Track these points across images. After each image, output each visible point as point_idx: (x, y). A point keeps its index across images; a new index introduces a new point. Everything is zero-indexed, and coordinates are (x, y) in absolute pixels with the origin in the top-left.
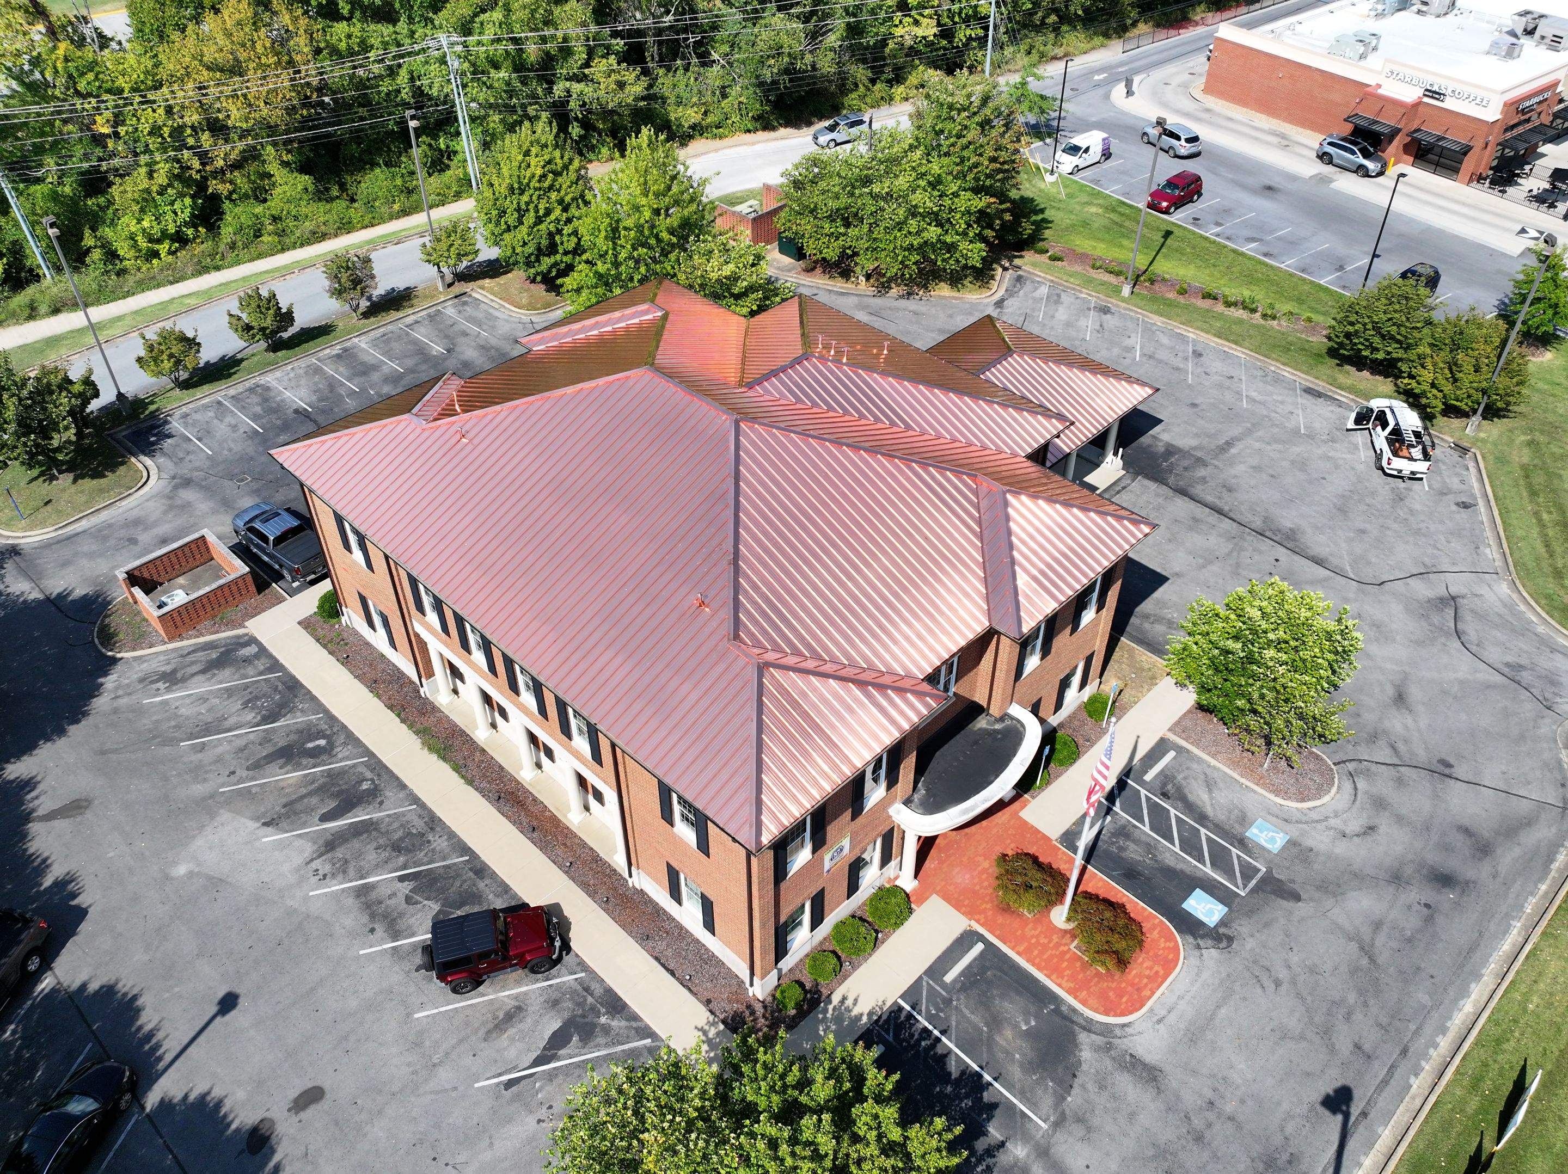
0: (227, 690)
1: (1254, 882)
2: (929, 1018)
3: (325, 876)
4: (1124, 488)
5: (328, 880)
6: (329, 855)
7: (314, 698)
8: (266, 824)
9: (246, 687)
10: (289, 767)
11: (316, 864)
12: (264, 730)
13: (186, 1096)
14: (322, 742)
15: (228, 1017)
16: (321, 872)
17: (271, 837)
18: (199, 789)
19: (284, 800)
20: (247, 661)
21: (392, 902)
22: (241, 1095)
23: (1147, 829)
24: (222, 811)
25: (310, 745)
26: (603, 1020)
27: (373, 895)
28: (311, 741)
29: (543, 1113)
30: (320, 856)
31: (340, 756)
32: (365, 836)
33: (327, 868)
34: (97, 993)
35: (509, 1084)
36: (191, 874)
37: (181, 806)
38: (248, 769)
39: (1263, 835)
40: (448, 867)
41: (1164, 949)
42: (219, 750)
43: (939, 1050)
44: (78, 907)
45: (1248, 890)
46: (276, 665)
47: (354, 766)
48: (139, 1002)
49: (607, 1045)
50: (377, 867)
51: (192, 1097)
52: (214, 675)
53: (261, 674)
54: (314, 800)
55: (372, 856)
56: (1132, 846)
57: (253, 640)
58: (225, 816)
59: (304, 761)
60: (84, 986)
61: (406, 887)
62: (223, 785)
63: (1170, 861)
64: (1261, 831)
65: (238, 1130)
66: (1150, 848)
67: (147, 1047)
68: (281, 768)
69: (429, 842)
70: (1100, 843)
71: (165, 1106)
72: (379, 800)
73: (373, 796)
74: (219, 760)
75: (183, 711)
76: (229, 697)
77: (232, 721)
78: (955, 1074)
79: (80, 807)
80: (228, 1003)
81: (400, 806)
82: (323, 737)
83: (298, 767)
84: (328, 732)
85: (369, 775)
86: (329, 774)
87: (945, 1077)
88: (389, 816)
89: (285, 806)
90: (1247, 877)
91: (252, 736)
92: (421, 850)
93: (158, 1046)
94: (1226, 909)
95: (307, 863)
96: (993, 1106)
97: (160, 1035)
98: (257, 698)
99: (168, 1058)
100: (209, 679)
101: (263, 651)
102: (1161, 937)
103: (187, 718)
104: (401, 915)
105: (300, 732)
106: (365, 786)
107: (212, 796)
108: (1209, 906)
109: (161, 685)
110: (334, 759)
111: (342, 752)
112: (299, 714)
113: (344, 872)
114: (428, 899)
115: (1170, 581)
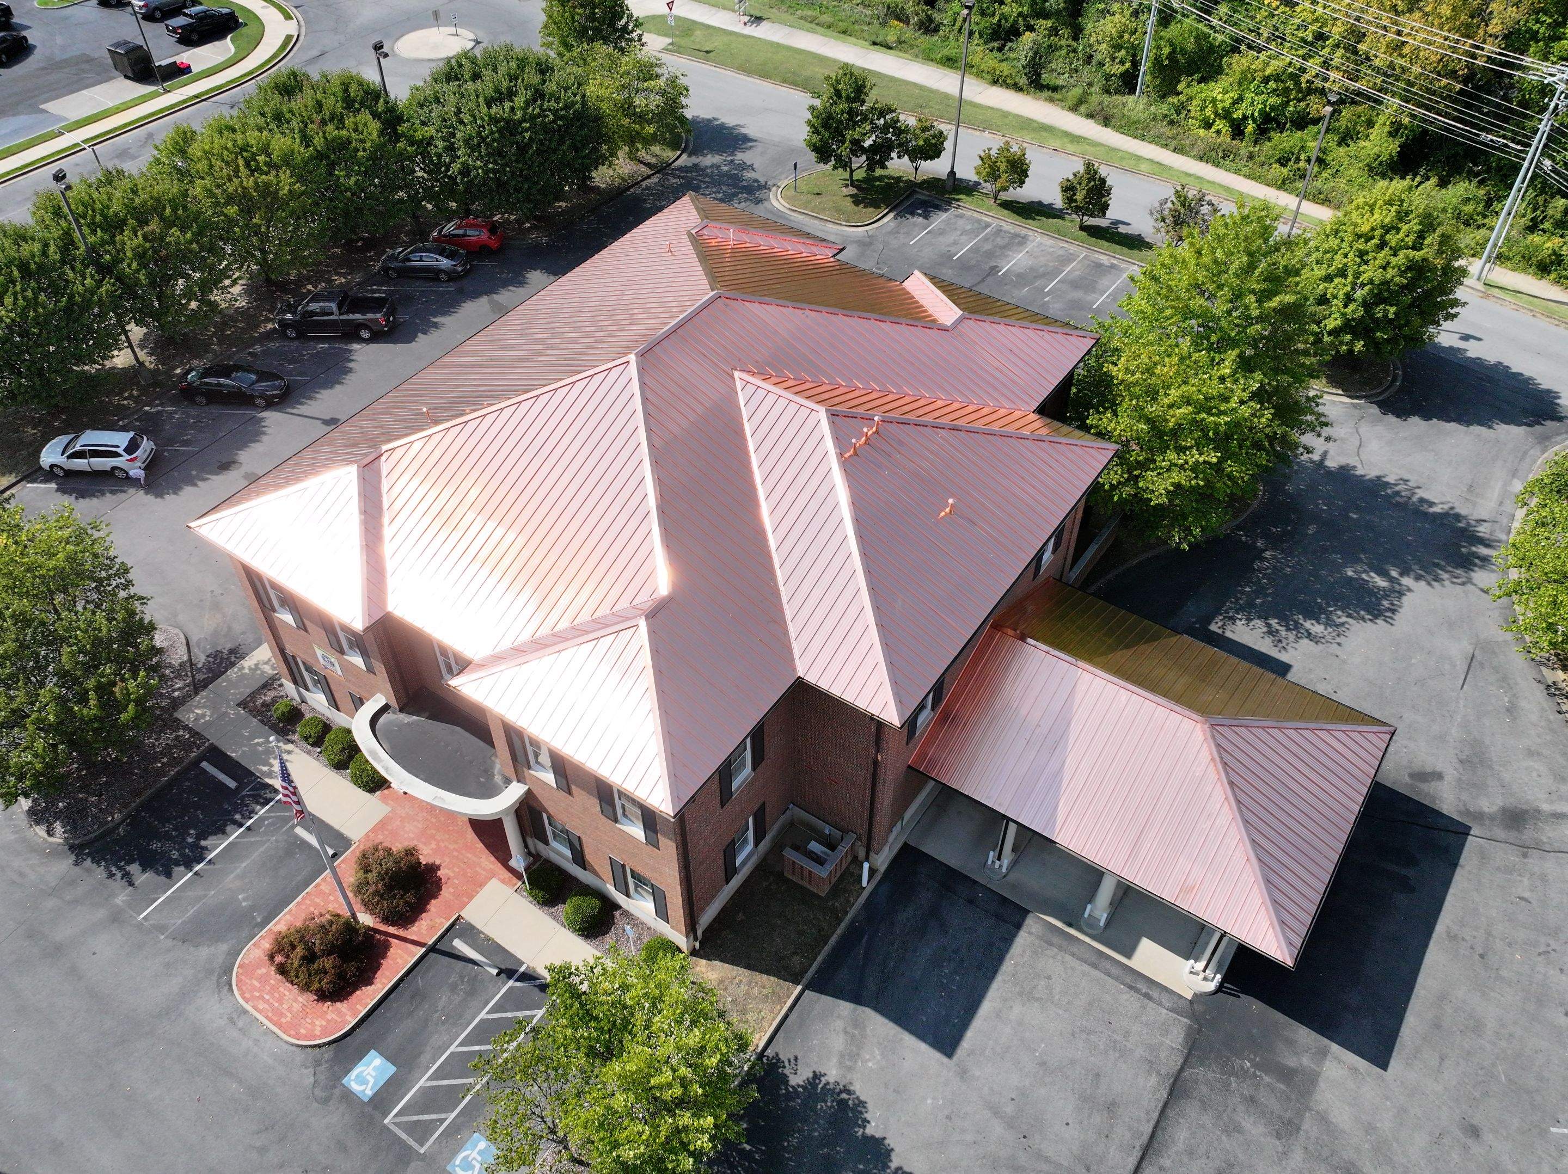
1: (404, 1136)
2: (262, 819)
4: (1147, 996)
13: (265, 427)
15: (320, 425)
22: (261, 449)
23: (483, 1015)
34: (347, 367)
39: (475, 1154)
41: (313, 1024)
43: (229, 828)
44: (415, 338)
45: (392, 1127)
48: (337, 386)
56: (457, 999)
60: (352, 361)
63: (436, 1040)
64: (480, 1153)
65: (236, 455)
66: (456, 1018)
67: (303, 400)
70: (461, 964)
71: (261, 421)
78: (203, 843)
80: (331, 422)
87: (203, 835)
90: (411, 1128)
93: (303, 404)
94: (366, 1100)
96: (169, 875)
97: (311, 402)
99: (294, 411)
102: (328, 1021)
108: (372, 1081)
115: (945, 1059)
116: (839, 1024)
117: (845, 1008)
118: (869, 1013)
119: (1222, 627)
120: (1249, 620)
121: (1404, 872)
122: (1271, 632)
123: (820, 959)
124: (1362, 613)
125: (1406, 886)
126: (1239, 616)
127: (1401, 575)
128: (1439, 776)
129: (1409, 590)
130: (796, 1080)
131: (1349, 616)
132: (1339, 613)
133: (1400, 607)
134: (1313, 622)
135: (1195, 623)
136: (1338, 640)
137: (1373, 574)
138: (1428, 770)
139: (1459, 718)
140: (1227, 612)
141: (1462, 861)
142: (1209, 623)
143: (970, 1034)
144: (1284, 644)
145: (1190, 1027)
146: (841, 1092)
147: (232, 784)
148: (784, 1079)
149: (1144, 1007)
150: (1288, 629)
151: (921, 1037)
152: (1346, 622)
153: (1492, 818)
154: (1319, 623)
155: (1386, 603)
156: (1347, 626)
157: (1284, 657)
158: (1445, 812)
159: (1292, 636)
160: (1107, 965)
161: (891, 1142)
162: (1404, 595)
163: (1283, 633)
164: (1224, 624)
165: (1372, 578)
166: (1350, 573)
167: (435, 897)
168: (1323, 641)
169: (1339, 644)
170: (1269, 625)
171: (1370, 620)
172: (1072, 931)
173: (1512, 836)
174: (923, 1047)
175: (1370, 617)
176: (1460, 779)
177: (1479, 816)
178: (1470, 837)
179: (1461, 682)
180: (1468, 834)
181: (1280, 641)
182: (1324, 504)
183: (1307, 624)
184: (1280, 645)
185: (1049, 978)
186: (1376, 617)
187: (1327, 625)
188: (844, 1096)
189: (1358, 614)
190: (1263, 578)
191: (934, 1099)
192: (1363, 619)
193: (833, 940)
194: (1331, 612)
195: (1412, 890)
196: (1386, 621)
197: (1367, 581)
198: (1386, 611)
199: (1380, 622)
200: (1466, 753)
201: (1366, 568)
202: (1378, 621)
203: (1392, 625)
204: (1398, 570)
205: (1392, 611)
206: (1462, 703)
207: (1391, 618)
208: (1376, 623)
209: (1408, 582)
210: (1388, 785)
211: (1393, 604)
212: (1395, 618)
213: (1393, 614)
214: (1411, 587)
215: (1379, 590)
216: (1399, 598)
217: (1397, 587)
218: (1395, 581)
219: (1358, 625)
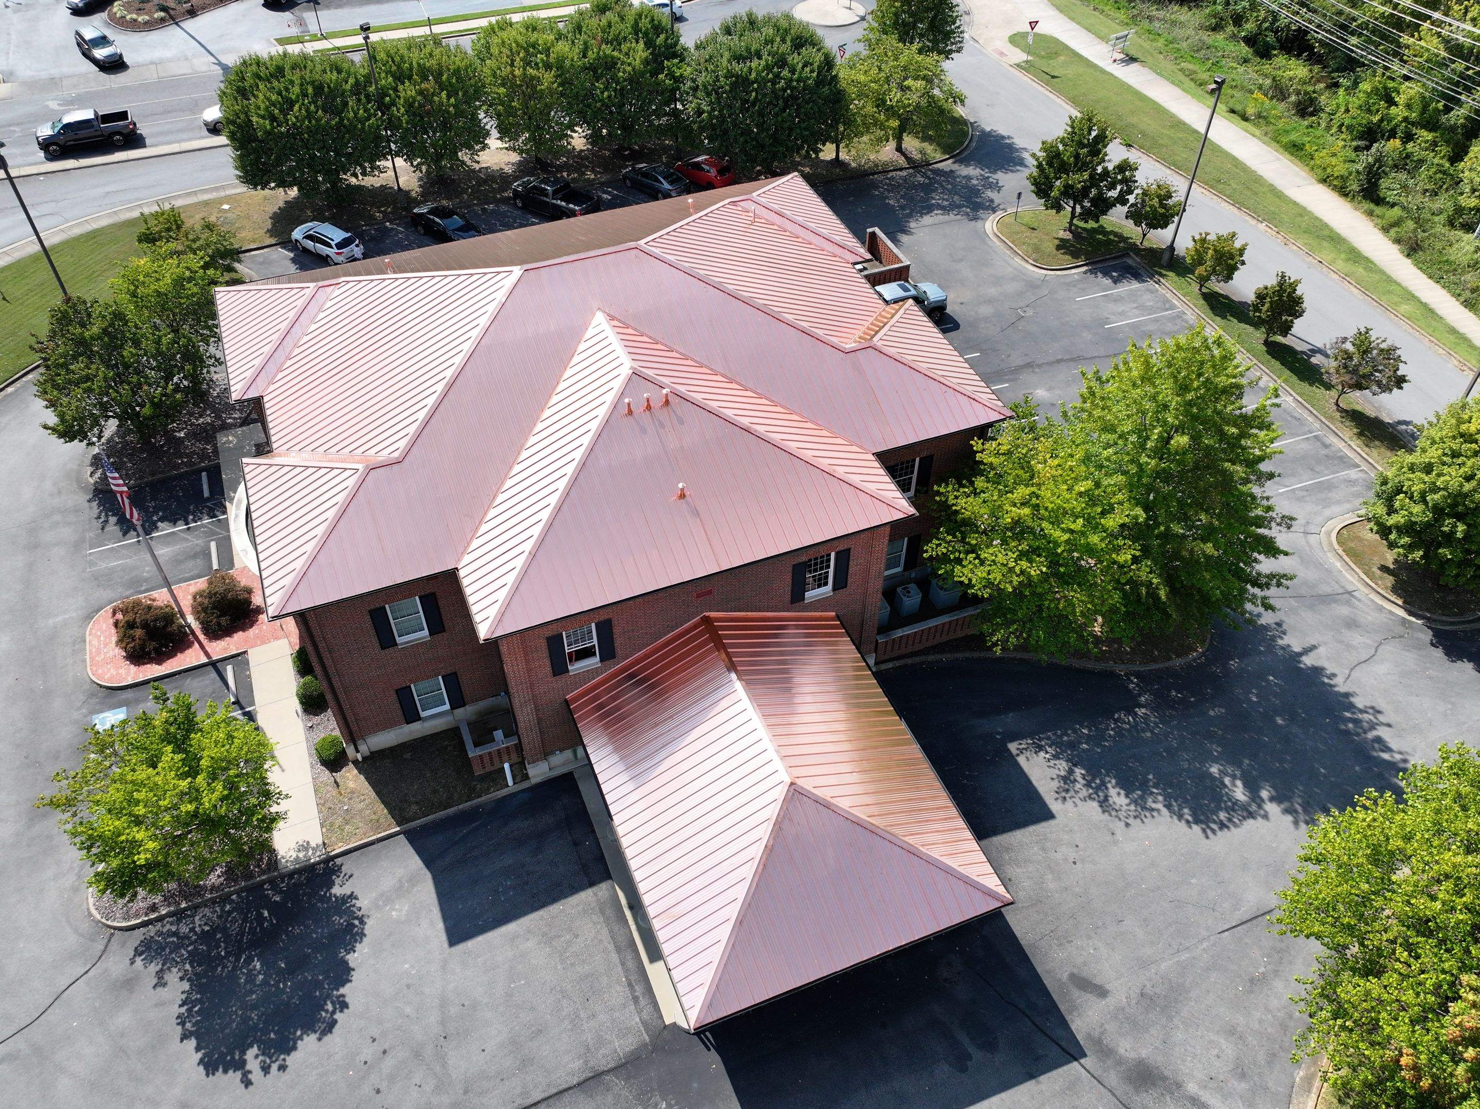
2: (203, 526)
4: (636, 999)
41: (109, 670)
43: (180, 522)
70: (220, 683)
78: (159, 524)
87: (162, 520)
96: (125, 534)
108: (109, 724)
115: (446, 945)
116: (400, 872)
117: (415, 862)
118: (428, 876)
119: (1021, 751)
120: (1056, 757)
121: (971, 1049)
122: (1067, 779)
123: (431, 817)
124: (1186, 811)
125: (961, 1062)
126: (1049, 749)
127: (1272, 799)
128: (1102, 992)
129: (1266, 817)
130: (337, 890)
131: (1168, 807)
132: (1160, 798)
133: (1236, 826)
134: (1122, 792)
135: (999, 733)
136: (1131, 821)
137: (1239, 783)
138: (1098, 981)
139: (1185, 956)
140: (1040, 740)
141: (1043, 1078)
142: (1012, 741)
143: (480, 939)
144: (1067, 796)
145: (645, 1045)
146: (357, 918)
147: (206, 494)
148: (332, 884)
149: (624, 1006)
150: (1088, 785)
151: (445, 917)
152: (1158, 811)
153: (1120, 1062)
154: (1127, 796)
155: (1223, 815)
156: (1155, 814)
157: (1055, 806)
158: (1073, 1027)
159: (1084, 792)
160: (629, 956)
161: (355, 975)
162: (1254, 818)
163: (1078, 786)
164: (1026, 749)
165: (1235, 786)
166: (1214, 770)
167: (244, 630)
168: (1114, 813)
169: (1127, 825)
170: (1071, 772)
171: (1188, 822)
172: (628, 914)
173: (1123, 1089)
174: (440, 925)
175: (1190, 818)
176: (1123, 1009)
177: (1106, 1052)
178: (1075, 1064)
179: (1227, 927)
180: (1076, 1060)
181: (1067, 791)
182: (1257, 695)
183: (1113, 792)
184: (1063, 794)
185: (577, 936)
186: (1197, 821)
187: (1135, 802)
188: (356, 922)
189: (1180, 810)
190: (1112, 729)
191: (412, 966)
192: (1180, 817)
193: (451, 811)
194: (1152, 793)
195: (963, 1069)
196: (1204, 831)
197: (1225, 786)
198: (1215, 822)
199: (1196, 828)
200: (1158, 990)
201: (1238, 773)
202: (1195, 827)
203: (1207, 837)
204: (1274, 793)
205: (1222, 826)
206: (1205, 945)
207: (1214, 831)
208: (1190, 827)
209: (1272, 809)
210: (1039, 970)
211: (1230, 820)
212: (1219, 833)
213: (1221, 829)
214: (1270, 816)
215: (1230, 800)
216: (1244, 818)
217: (1254, 807)
218: (1258, 800)
219: (1169, 819)
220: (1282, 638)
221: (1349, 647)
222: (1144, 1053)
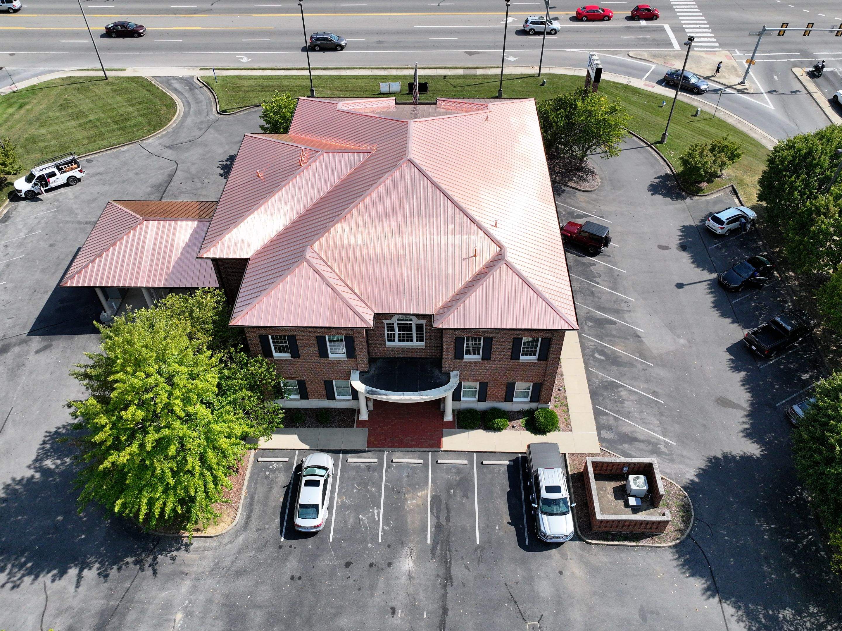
0: (628, 417)
3: (625, 302)
5: (625, 300)
6: (620, 308)
7: (589, 380)
8: (639, 337)
9: (618, 412)
10: (617, 354)
11: (626, 308)
12: (620, 380)
13: (703, 270)
14: (597, 355)
15: (681, 282)
16: (626, 305)
17: (640, 330)
18: (662, 372)
19: (627, 341)
20: (609, 428)
21: (606, 279)
22: (684, 260)
24: (656, 355)
25: (603, 358)
26: (564, 213)
27: (611, 285)
28: (601, 359)
29: (597, 207)
30: (624, 310)
31: (593, 344)
32: (602, 306)
33: (623, 304)
34: (728, 317)
35: (603, 217)
36: (679, 337)
37: (673, 370)
38: (636, 367)
40: (579, 276)
42: (645, 386)
44: (731, 354)
46: (597, 413)
47: (589, 335)
48: (712, 305)
49: (568, 208)
50: (604, 292)
51: (701, 269)
52: (631, 433)
53: (607, 414)
54: (614, 332)
55: (604, 297)
57: (601, 440)
58: (655, 352)
59: (609, 352)
60: (733, 322)
61: (598, 280)
62: (651, 367)
65: (690, 254)
67: (713, 290)
68: (621, 357)
69: (580, 288)
71: (711, 271)
72: (588, 315)
73: (590, 318)
74: (647, 381)
75: (656, 422)
76: (629, 412)
77: (633, 397)
79: (722, 401)
80: (680, 286)
81: (582, 307)
82: (595, 357)
83: (614, 352)
84: (591, 358)
85: (586, 327)
86: (601, 339)
88: (588, 306)
89: (628, 339)
91: (627, 382)
92: (584, 287)
93: (709, 288)
95: (629, 311)
97: (707, 291)
98: (615, 401)
99: (706, 283)
100: (635, 432)
101: (600, 427)
103: (655, 415)
104: (605, 273)
105: (604, 368)
106: (590, 324)
107: (658, 365)
109: (663, 449)
110: (596, 344)
111: (591, 345)
112: (600, 377)
113: (617, 299)
114: (593, 272)
121: (62, 305)
125: (62, 300)
127: (33, 477)
128: (37, 352)
129: (29, 467)
133: (39, 449)
137: (53, 467)
138: (42, 353)
139: (19, 388)
141: (35, 320)
153: (15, 345)
155: (48, 446)
158: (38, 337)
162: (34, 460)
165: (54, 464)
166: (68, 460)
171: (59, 428)
173: (8, 341)
175: (60, 430)
176: (26, 355)
177: (21, 342)
179: (12, 412)
180: (29, 332)
186: (56, 432)
192: (64, 427)
196: (50, 432)
197: (57, 459)
198: (48, 440)
199: (53, 430)
200: (19, 371)
201: (57, 470)
202: (55, 430)
203: (46, 432)
204: (34, 480)
205: (44, 443)
206: (15, 398)
207: (46, 437)
208: (56, 428)
209: (29, 473)
210: (63, 336)
211: (43, 448)
212: (43, 438)
213: (44, 441)
214: (27, 469)
215: (51, 456)
216: (38, 456)
217: (37, 465)
218: (38, 469)
219: (68, 421)
220: (98, 569)
221: (60, 613)
222: (9, 354)
